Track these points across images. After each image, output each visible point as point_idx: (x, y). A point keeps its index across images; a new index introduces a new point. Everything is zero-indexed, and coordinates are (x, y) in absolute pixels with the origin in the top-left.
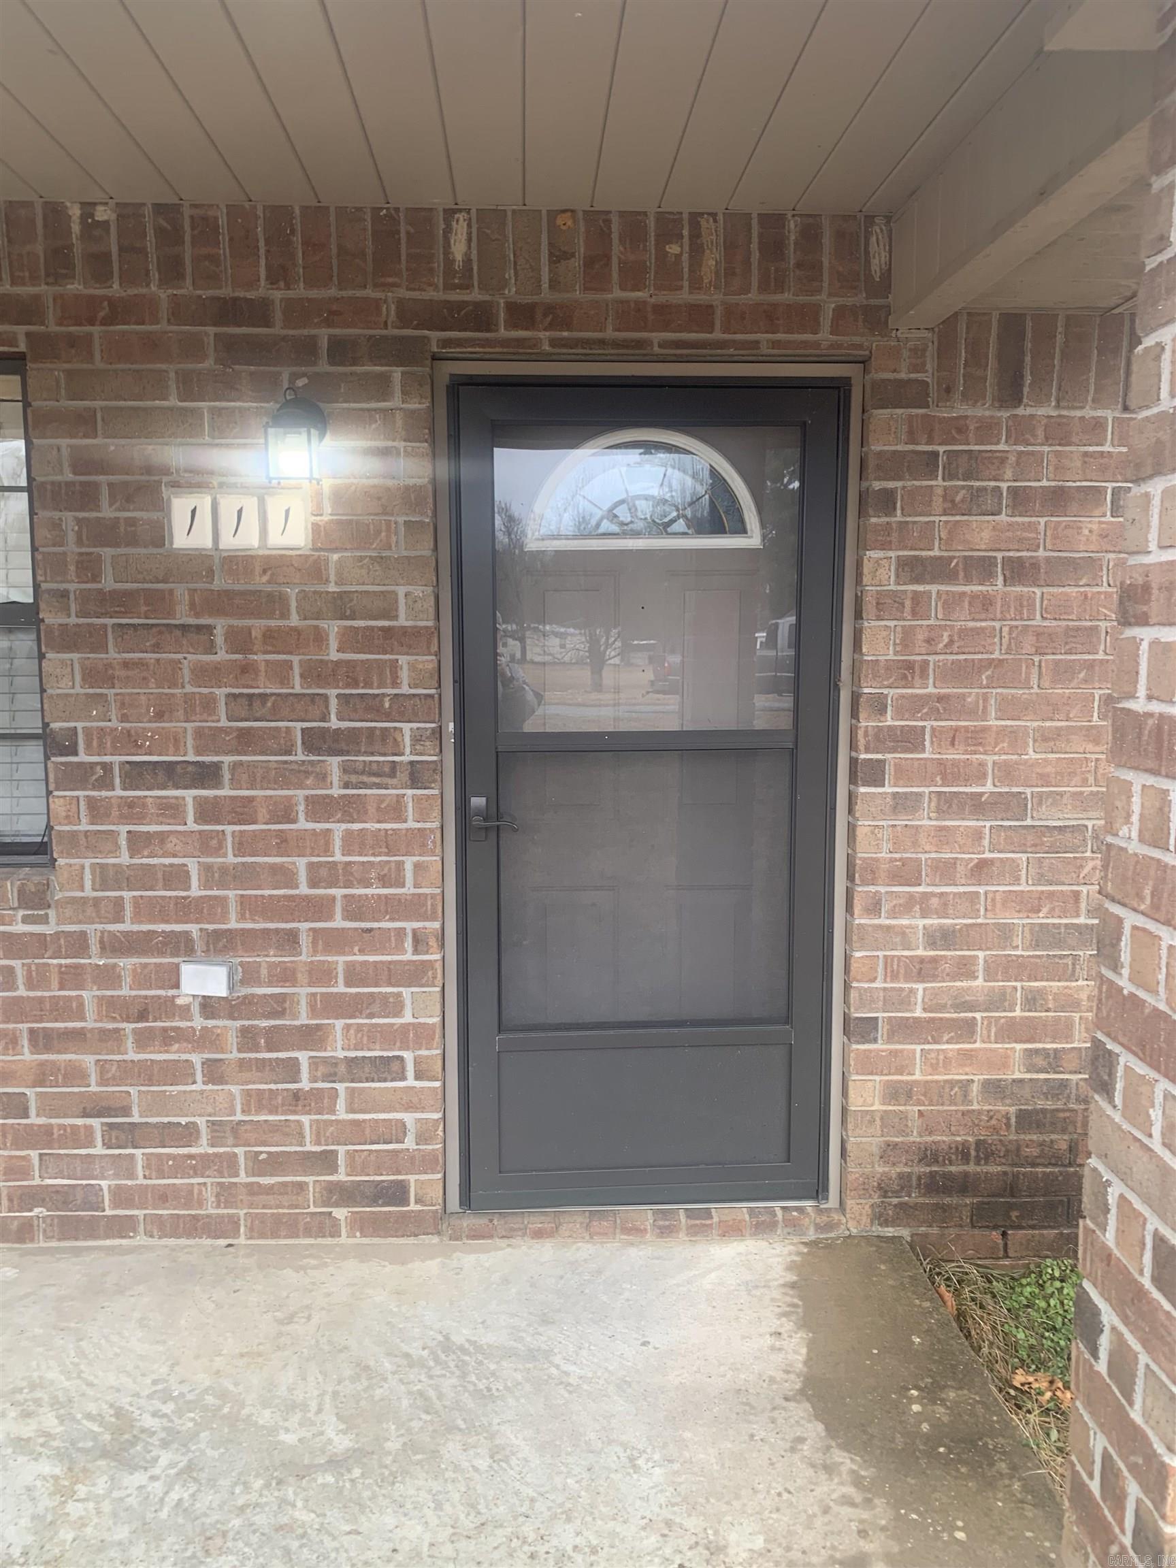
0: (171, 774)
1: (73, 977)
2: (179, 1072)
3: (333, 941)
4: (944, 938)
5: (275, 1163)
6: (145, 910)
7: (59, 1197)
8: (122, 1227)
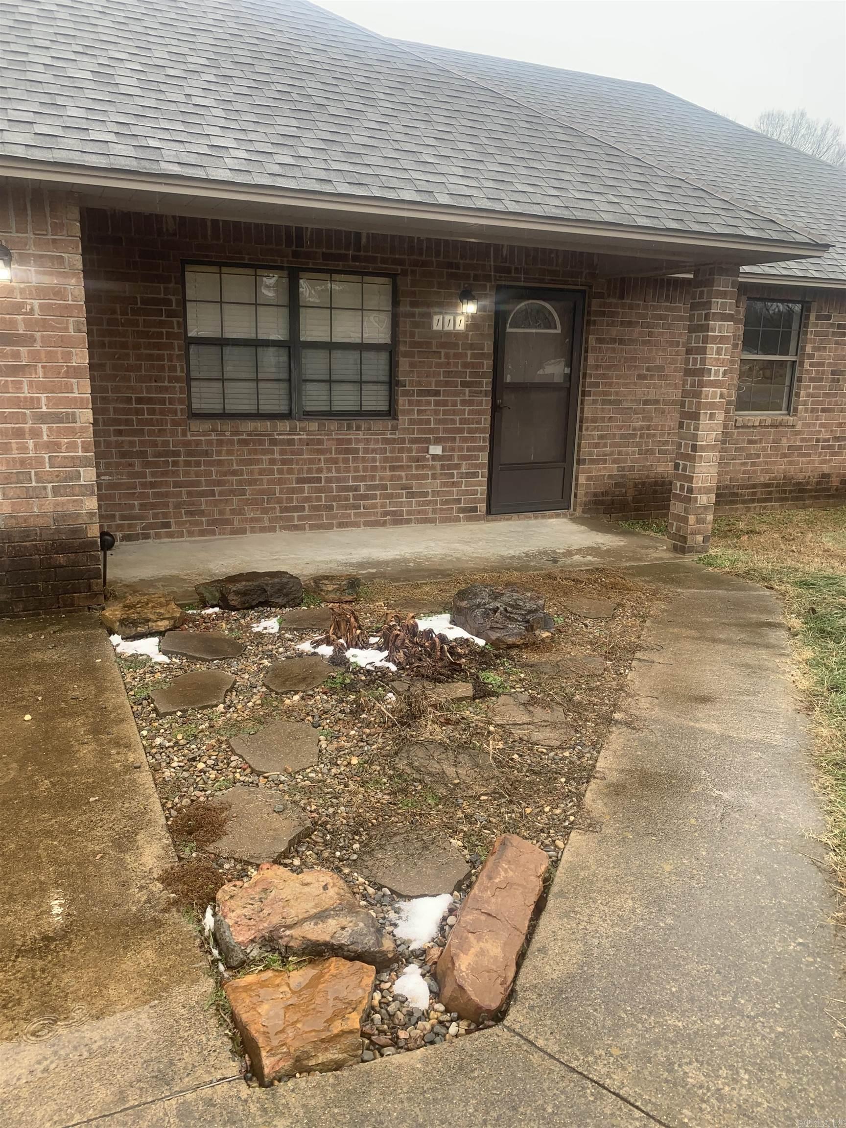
0: (429, 393)
1: (401, 450)
2: (425, 477)
3: (465, 440)
4: (601, 437)
5: (447, 502)
6: (421, 431)
7: (394, 513)
8: (408, 521)
